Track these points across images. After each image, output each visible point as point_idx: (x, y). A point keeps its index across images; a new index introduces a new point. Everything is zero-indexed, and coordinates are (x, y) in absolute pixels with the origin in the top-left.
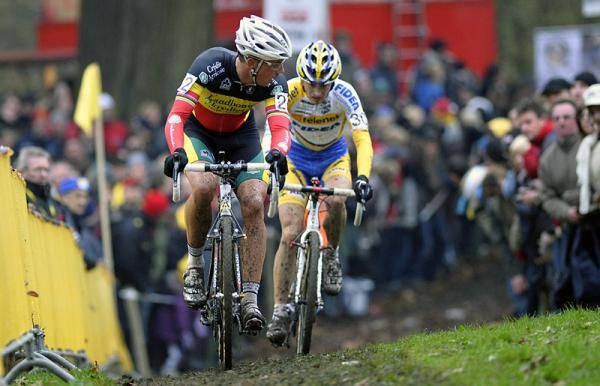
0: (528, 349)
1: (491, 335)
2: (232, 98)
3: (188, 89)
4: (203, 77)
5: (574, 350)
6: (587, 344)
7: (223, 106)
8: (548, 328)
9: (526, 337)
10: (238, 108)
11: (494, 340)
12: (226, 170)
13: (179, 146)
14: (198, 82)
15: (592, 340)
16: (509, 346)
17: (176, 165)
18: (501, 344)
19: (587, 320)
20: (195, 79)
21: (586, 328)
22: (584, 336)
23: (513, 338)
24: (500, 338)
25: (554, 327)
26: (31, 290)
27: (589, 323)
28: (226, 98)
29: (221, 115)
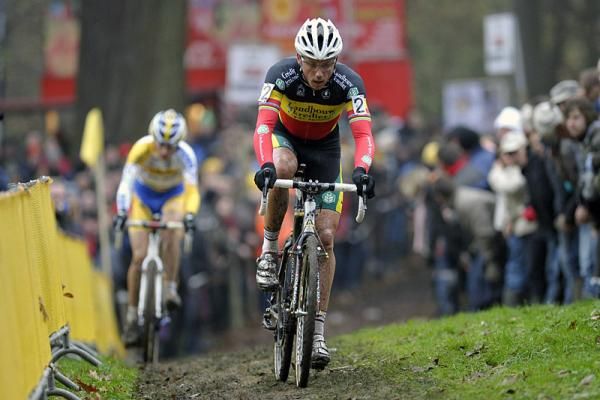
0: (469, 338)
1: (437, 328)
2: (311, 104)
3: (268, 96)
4: (280, 83)
5: (508, 341)
6: (516, 335)
7: (304, 113)
8: (482, 323)
9: (466, 331)
10: (319, 115)
11: (439, 333)
12: (314, 188)
13: (268, 161)
14: (276, 88)
15: (519, 332)
16: (452, 337)
17: (267, 180)
18: (446, 336)
19: (512, 316)
20: (272, 86)
21: (513, 323)
22: (512, 328)
23: (455, 331)
24: (445, 330)
25: (486, 321)
26: (68, 291)
27: (514, 319)
28: (305, 105)
29: (305, 123)
